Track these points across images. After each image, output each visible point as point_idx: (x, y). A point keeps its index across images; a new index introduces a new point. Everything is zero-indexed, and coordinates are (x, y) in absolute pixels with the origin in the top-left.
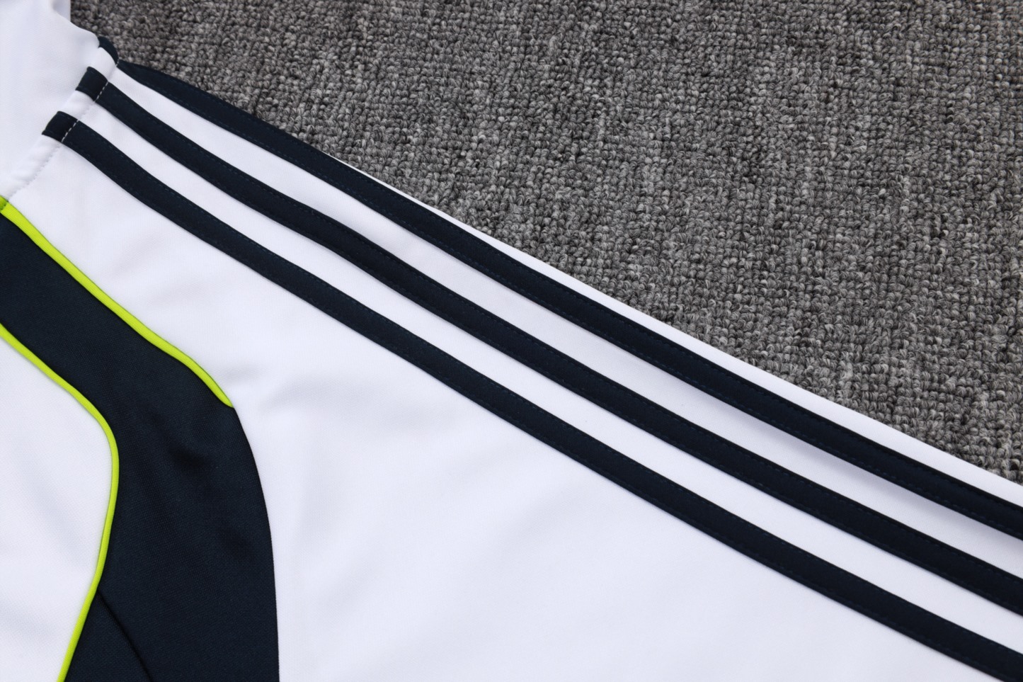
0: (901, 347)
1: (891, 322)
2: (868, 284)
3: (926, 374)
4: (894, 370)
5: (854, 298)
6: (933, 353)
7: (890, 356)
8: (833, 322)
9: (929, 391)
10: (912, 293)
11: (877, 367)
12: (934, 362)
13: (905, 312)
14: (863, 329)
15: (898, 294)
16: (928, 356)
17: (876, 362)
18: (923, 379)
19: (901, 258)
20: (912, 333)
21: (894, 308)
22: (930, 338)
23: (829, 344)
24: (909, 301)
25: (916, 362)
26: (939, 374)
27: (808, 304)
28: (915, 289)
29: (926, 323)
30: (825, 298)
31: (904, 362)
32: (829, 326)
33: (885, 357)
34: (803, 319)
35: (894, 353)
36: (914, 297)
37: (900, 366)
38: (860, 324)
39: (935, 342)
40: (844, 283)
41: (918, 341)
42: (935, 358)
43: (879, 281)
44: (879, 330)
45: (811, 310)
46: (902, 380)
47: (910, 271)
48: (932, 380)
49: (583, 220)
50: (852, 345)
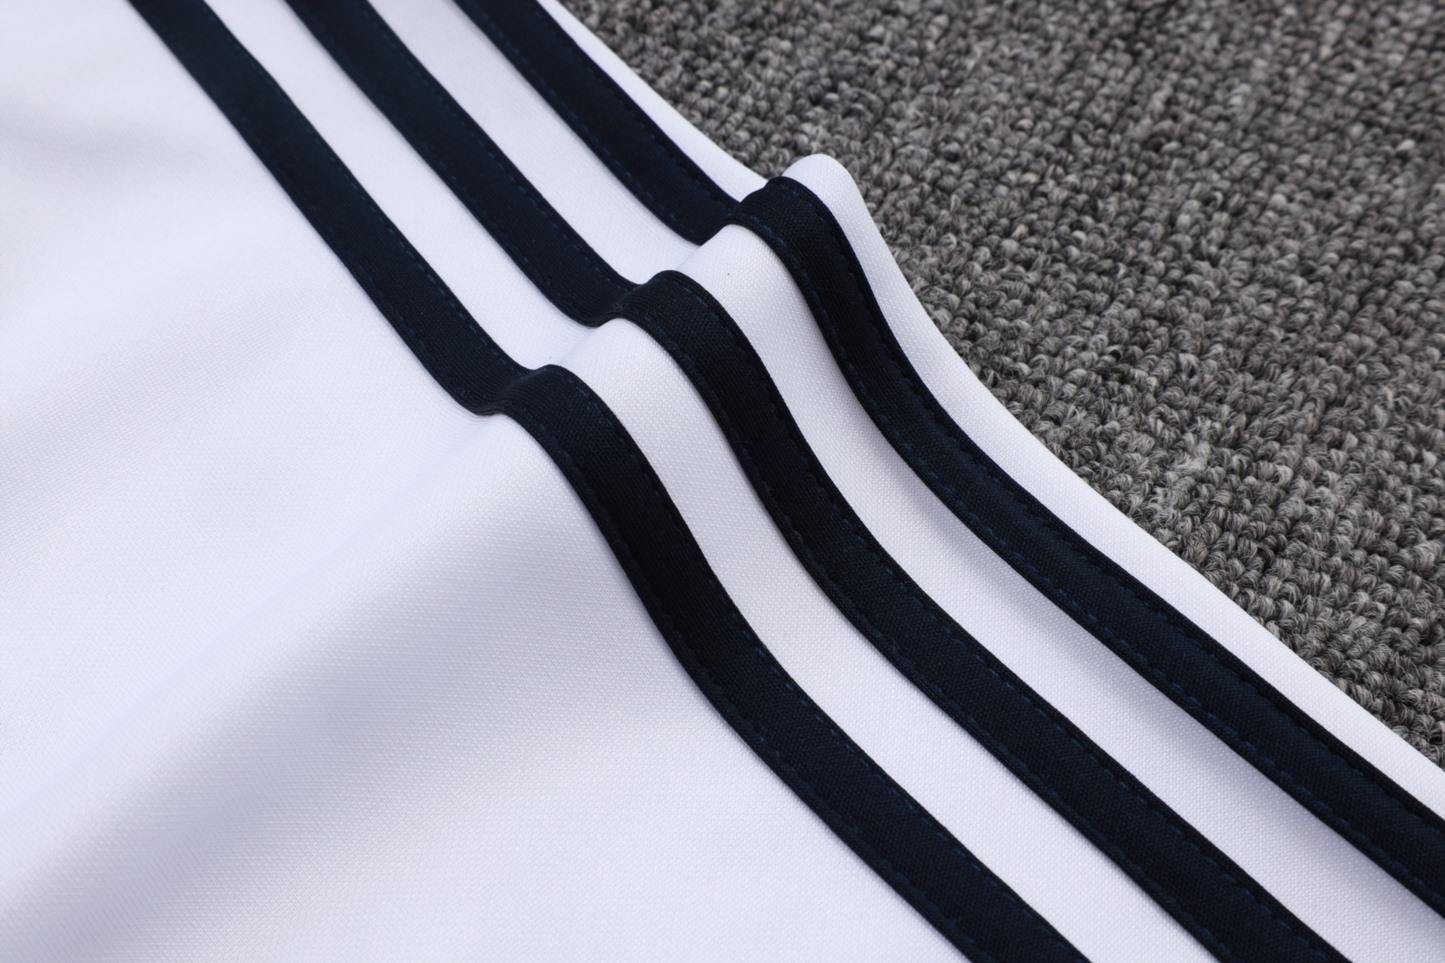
0: (1338, 444)
1: (1332, 388)
2: (1307, 303)
3: (1375, 517)
4: (1302, 484)
5: (1267, 322)
6: (1408, 481)
7: (1305, 453)
8: (1201, 353)
9: (1370, 552)
10: (1401, 349)
11: (1267, 468)
12: (1402, 499)
13: (1373, 381)
14: (1263, 384)
15: (1369, 342)
16: (1393, 481)
17: (1269, 457)
18: (1363, 522)
19: (1401, 277)
20: (1371, 423)
21: (1348, 365)
22: (1411, 450)
23: (1174, 393)
24: (1388, 363)
25: (1360, 487)
26: (1407, 525)
27: (1159, 303)
28: (1411, 343)
29: (1413, 416)
30: (1202, 302)
31: (1332, 476)
32: (1188, 359)
33: (1292, 453)
34: (1135, 329)
35: (1317, 450)
36: (1404, 359)
37: (1320, 481)
38: (1259, 373)
39: (1419, 460)
40: (1254, 288)
41: (1380, 446)
42: (1409, 491)
43: (1336, 305)
44: (1299, 396)
45: (1161, 319)
46: (1313, 510)
47: (1413, 306)
48: (1384, 532)
49: (747, 17)
50: (1225, 409)
